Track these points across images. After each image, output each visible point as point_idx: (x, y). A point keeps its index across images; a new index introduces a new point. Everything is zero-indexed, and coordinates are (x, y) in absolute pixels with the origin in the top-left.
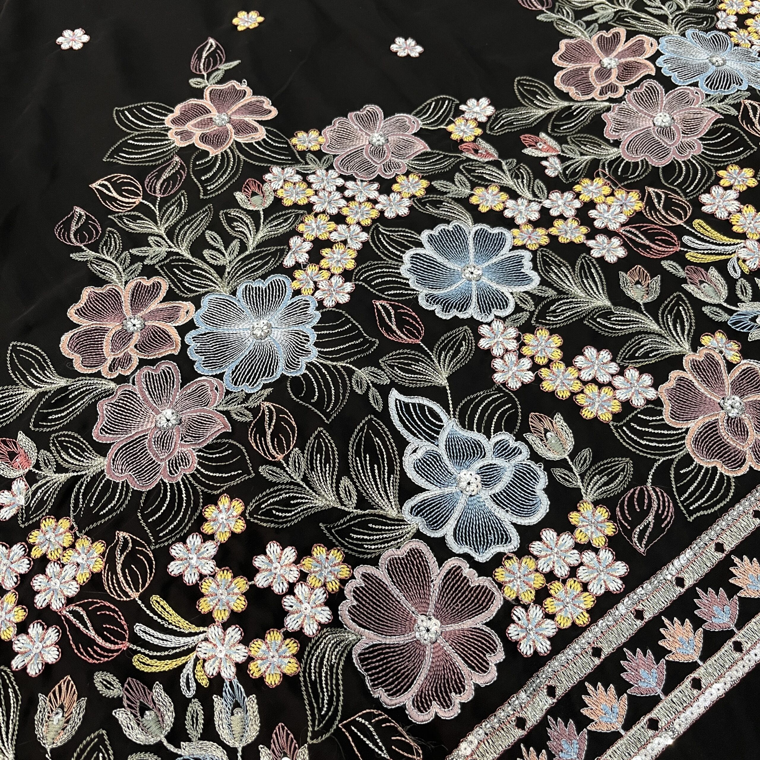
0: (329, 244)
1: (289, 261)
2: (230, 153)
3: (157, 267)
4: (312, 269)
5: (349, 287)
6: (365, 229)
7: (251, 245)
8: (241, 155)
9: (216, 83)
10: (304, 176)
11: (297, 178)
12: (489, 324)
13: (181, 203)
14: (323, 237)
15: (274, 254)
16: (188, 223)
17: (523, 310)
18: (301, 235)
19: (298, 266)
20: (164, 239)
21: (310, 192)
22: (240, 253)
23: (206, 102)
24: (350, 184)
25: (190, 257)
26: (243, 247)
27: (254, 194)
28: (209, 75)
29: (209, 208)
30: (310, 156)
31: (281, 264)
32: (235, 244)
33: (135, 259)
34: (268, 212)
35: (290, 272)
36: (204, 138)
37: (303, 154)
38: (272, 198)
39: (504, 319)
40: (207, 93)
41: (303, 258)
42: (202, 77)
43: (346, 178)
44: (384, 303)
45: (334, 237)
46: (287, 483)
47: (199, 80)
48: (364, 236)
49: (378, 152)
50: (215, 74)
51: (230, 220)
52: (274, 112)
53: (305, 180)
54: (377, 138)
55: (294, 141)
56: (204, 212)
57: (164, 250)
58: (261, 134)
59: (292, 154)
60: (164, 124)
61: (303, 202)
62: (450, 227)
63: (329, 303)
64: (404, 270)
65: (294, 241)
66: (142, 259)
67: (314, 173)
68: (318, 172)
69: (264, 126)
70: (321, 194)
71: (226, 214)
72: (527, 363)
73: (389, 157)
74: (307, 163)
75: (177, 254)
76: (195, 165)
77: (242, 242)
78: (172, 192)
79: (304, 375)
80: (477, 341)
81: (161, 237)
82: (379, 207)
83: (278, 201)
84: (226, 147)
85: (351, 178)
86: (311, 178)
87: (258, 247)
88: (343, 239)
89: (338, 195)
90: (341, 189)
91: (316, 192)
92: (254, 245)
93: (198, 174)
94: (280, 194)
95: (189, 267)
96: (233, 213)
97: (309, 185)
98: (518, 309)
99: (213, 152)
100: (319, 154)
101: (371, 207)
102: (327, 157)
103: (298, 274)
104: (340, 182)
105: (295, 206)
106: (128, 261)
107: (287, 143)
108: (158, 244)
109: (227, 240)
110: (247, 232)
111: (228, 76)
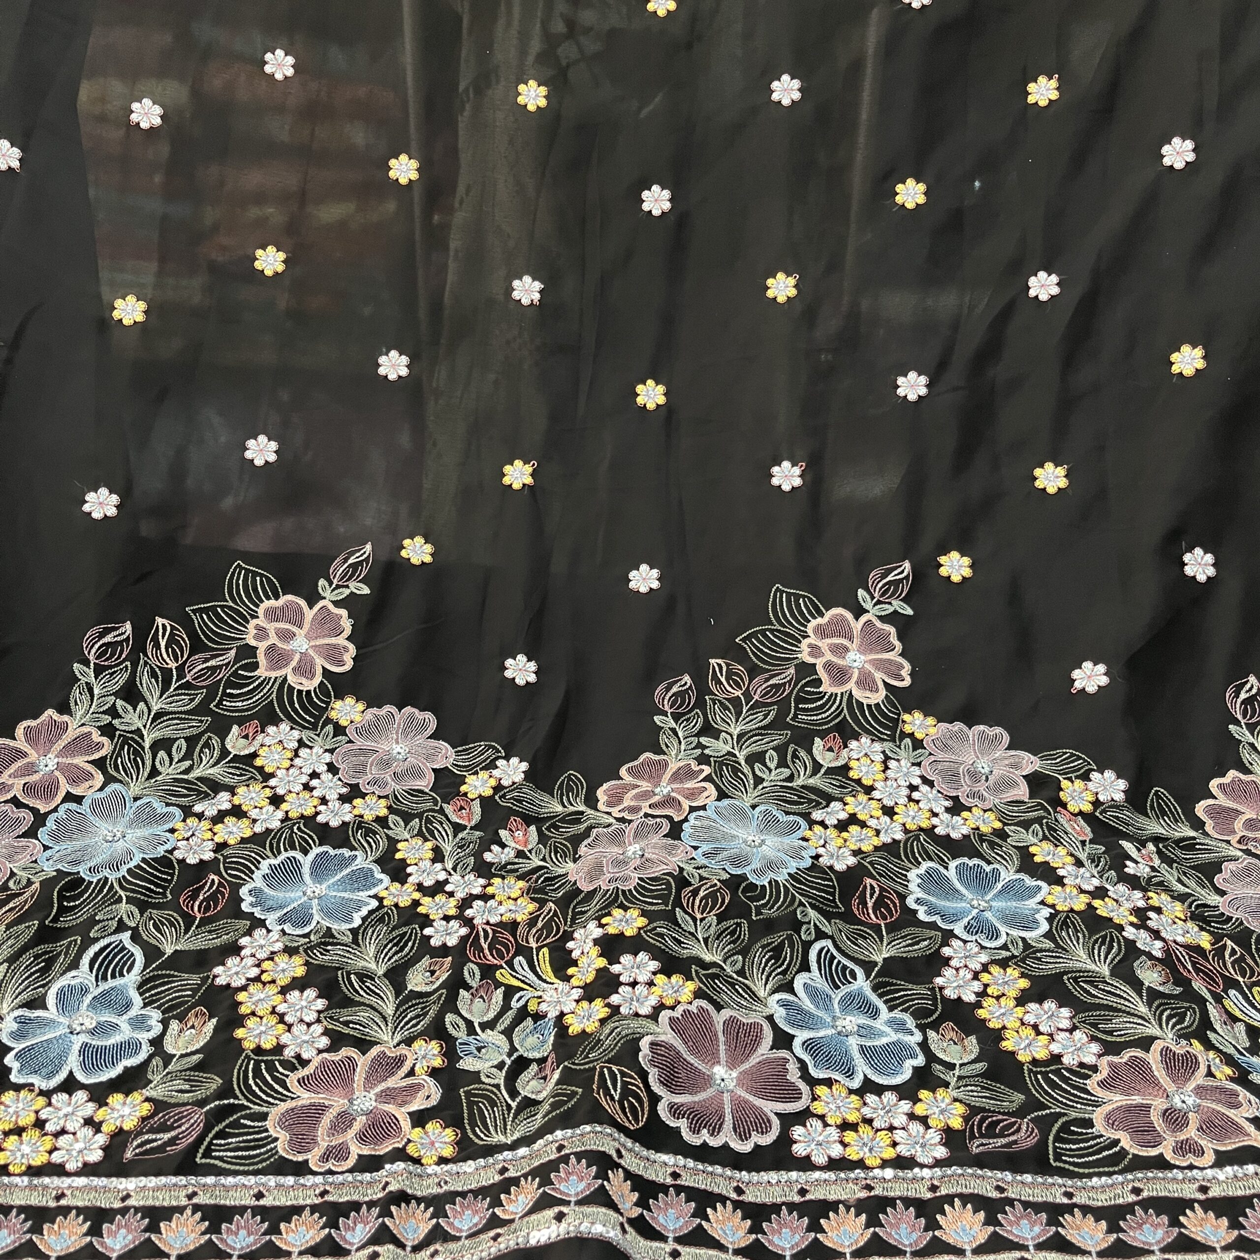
0: (863, 825)
1: (817, 815)
2: (838, 698)
3: (712, 759)
4: (832, 833)
5: (852, 861)
6: (906, 831)
7: (799, 782)
8: (845, 709)
9: (878, 616)
10: (887, 758)
11: (879, 758)
12: (965, 942)
13: (768, 714)
14: (861, 817)
15: (810, 801)
16: (761, 735)
17: (1008, 950)
18: (845, 804)
19: (822, 824)
20: (732, 739)
21: (881, 776)
22: (783, 780)
23: (857, 626)
24: (924, 788)
25: (743, 763)
26: (791, 778)
27: (830, 749)
28: (879, 602)
29: (787, 734)
30: (908, 741)
31: (810, 813)
32: (786, 772)
33: (700, 745)
34: (830, 771)
35: (811, 823)
36: (828, 666)
37: (903, 735)
38: (843, 763)
39: (983, 948)
40: (864, 619)
41: (831, 821)
42: (873, 598)
43: (925, 781)
44: (874, 883)
45: (872, 823)
46: (689, 932)
47: (868, 597)
48: (899, 836)
49: (974, 775)
50: (883, 606)
51: (795, 756)
52: (907, 682)
53: (885, 762)
54: (983, 766)
55: (906, 717)
56: (780, 735)
57: (728, 748)
58: (878, 697)
59: (894, 729)
60: (806, 626)
61: (867, 782)
62: (988, 868)
63: (824, 861)
64: (912, 875)
65: (835, 805)
66: (704, 747)
67: (898, 760)
68: (903, 762)
69: (887, 690)
70: (889, 783)
71: (796, 750)
72: (977, 986)
73: (981, 788)
74: (899, 747)
75: (735, 756)
76: (802, 689)
77: (792, 775)
78: (769, 701)
80: (942, 946)
81: (731, 736)
82: (935, 821)
83: (846, 768)
84: (838, 690)
85: (930, 783)
86: (892, 764)
87: (803, 787)
88: (878, 828)
89: (905, 792)
90: (913, 788)
91: (886, 779)
92: (803, 783)
93: (799, 700)
94: (853, 764)
95: (736, 771)
96: (802, 754)
97: (887, 768)
98: (1005, 947)
99: (827, 687)
100: (918, 744)
101: (928, 816)
102: (924, 751)
103: (818, 829)
104: (917, 781)
105: (858, 782)
106: (693, 746)
107: (899, 715)
108: (726, 742)
109: (782, 764)
110: (802, 774)
111: (892, 618)
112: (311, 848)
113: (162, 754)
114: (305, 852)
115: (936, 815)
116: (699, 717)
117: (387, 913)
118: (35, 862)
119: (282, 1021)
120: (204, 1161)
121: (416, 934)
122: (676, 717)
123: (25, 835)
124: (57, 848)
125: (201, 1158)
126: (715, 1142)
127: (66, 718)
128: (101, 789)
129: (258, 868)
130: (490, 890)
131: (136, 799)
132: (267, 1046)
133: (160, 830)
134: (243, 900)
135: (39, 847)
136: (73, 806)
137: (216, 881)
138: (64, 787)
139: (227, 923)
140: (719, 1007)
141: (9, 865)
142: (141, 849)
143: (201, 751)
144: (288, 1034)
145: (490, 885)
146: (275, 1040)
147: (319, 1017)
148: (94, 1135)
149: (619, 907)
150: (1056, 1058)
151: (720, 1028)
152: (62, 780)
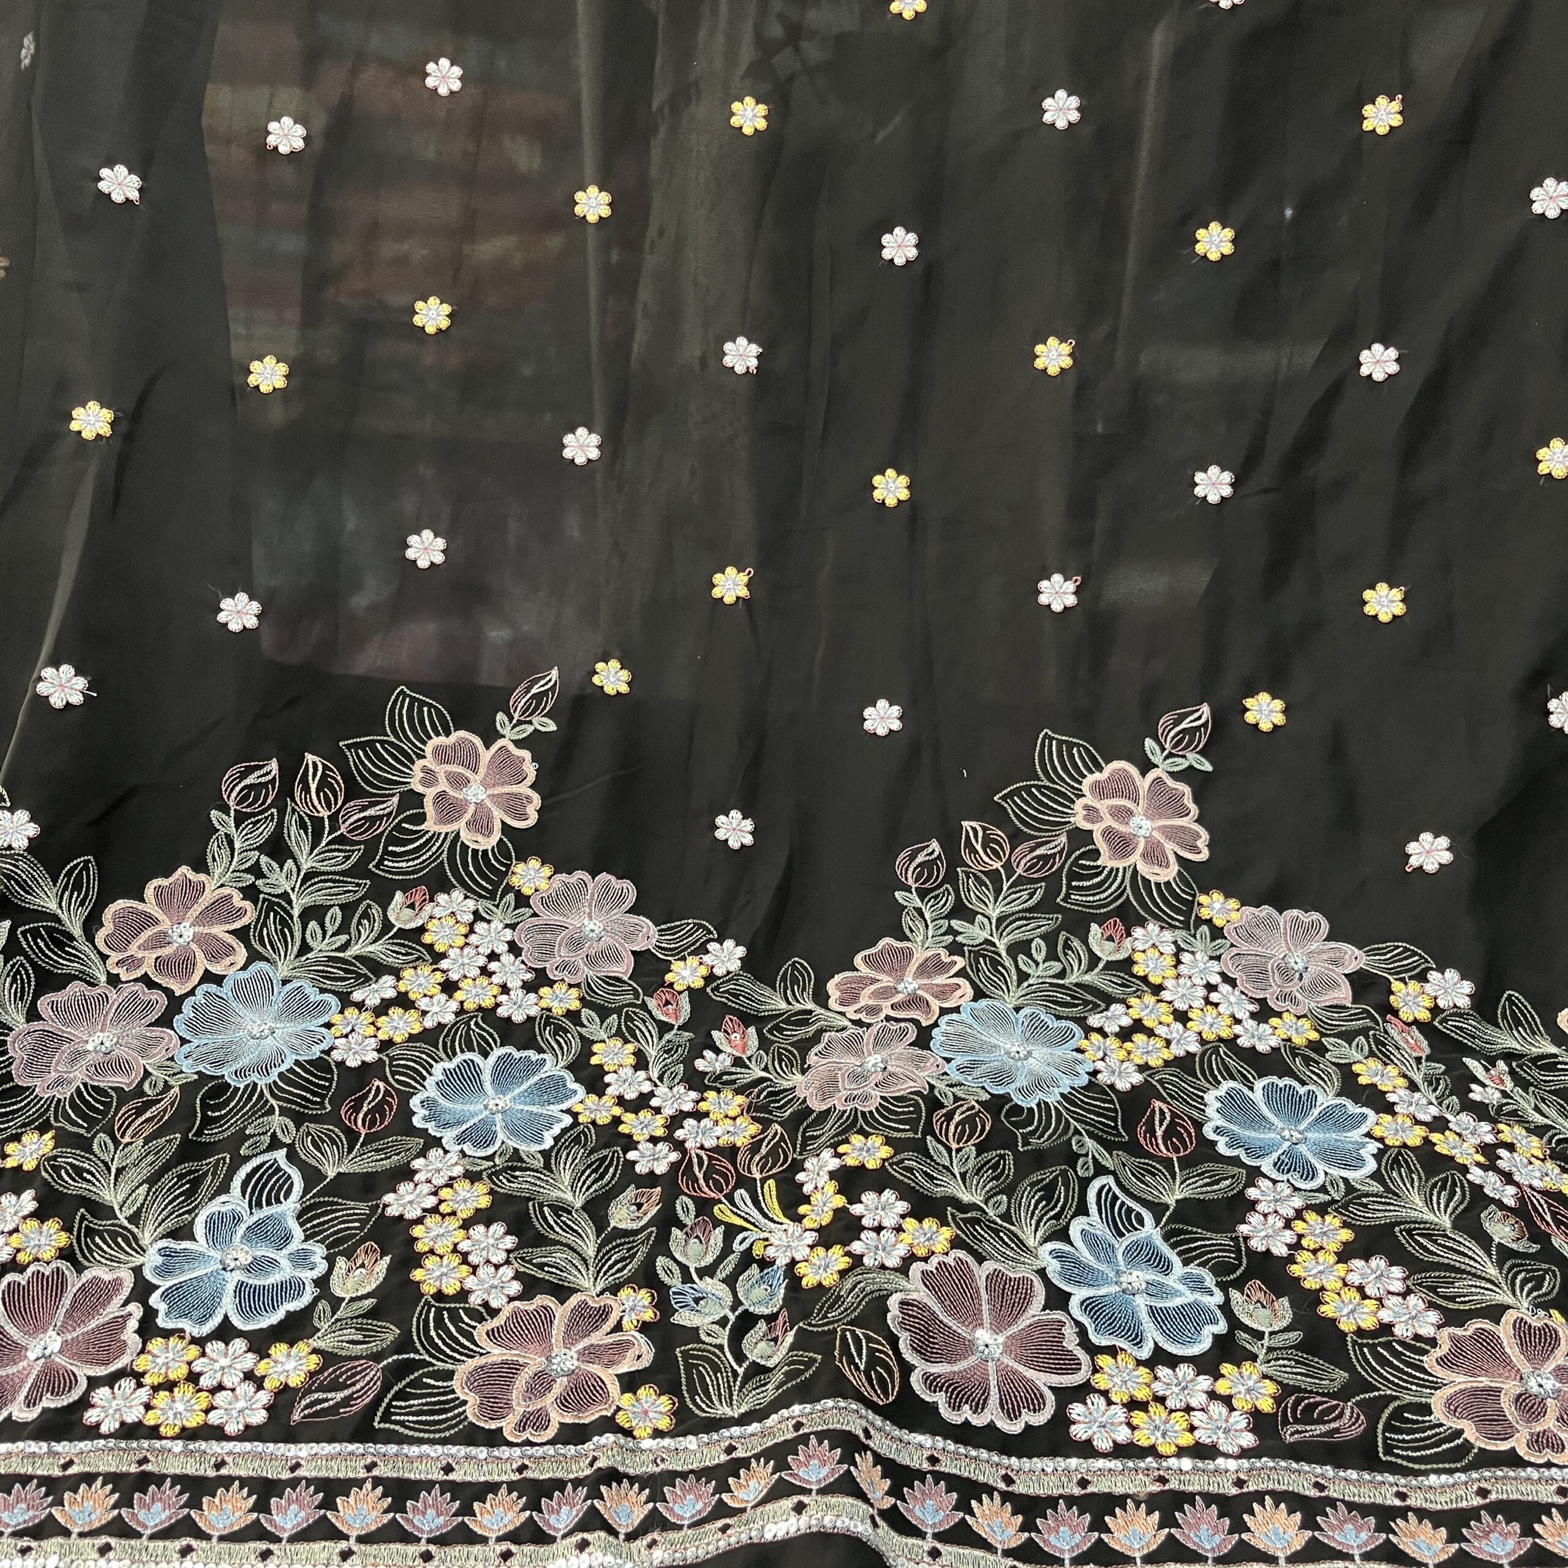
0: (1150, 1033)
1: (1094, 1021)
2: (1120, 874)
3: (966, 948)
4: (1112, 1043)
5: (1137, 1078)
6: (1203, 1042)
7: (1071, 979)
8: (1128, 888)
9: (1169, 772)
10: (1179, 950)
11: (1170, 949)
12: (1275, 1182)
13: (1034, 893)
14: (1147, 1023)
15: (1086, 1003)
16: (1026, 919)
17: (1327, 1193)
18: (1129, 1007)
19: (1100, 1031)
20: (991, 923)
21: (1172, 972)
22: (1053, 977)
23: (1144, 784)
24: (1225, 988)
25: (1004, 954)
26: (1062, 974)
27: (1110, 939)
28: (1171, 755)
29: (1057, 919)
30: (1205, 929)
31: (1085, 1018)
32: (1057, 967)
33: (951, 931)
34: (1110, 966)
35: (1088, 1030)
36: (1108, 833)
37: (1200, 921)
38: (1126, 955)
39: (1296, 1189)
40: (1152, 775)
41: (1112, 1028)
42: (1163, 749)
43: (1227, 979)
44: (1164, 1107)
45: (1161, 1031)
46: (943, 1166)
47: (1157, 748)
48: (1194, 1048)
49: (1286, 973)
50: (1176, 759)
51: (1067, 946)
52: (1204, 855)
53: (1176, 955)
54: (1297, 961)
55: (1203, 899)
56: (1049, 919)
57: (985, 935)
58: (1169, 873)
59: (1188, 914)
60: (1080, 783)
61: (1154, 979)
62: (1302, 1090)
63: (1103, 1078)
64: (1210, 1097)
65: (1117, 1008)
66: (956, 933)
67: (1193, 953)
68: (1199, 956)
69: (1180, 865)
70: (1181, 981)
71: (1068, 939)
72: (1289, 1237)
73: (1294, 988)
74: (1194, 936)
75: (994, 945)
76: (1075, 863)
77: (1064, 970)
78: (1035, 876)
79: (1031, 1110)
80: (1246, 1186)
81: (989, 919)
82: (1238, 1029)
83: (1129, 962)
84: (1120, 864)
85: (1231, 982)
86: (1186, 957)
87: (1077, 985)
88: (1169, 1037)
89: (1202, 992)
90: (1211, 988)
91: (1178, 976)
92: (1076, 980)
93: (1073, 876)
94: (1138, 957)
95: (995, 964)
96: (1076, 943)
97: (1179, 962)
98: (1323, 1189)
99: (1106, 860)
100: (1217, 933)
101: (1229, 1023)
102: (1224, 941)
103: (1095, 1037)
104: (1215, 979)
105: (1144, 979)
106: (942, 930)
107: (1194, 896)
108: (982, 927)
109: (1052, 956)
110: (1076, 968)
111: (1188, 775)
112: (492, 1049)
113: (313, 925)
114: (485, 1055)
115: (1238, 1022)
116: (949, 894)
117: (583, 1132)
118: (172, 1059)
119: (465, 1261)
120: (382, 1425)
121: (618, 1158)
122: (922, 894)
123: (157, 1023)
124: (196, 1042)
125: (379, 1423)
126: (978, 1421)
127: (202, 877)
128: (244, 968)
129: (431, 1075)
130: (703, 1106)
131: (285, 982)
132: (450, 1290)
133: (314, 1024)
134: (414, 1113)
135: (176, 1040)
136: (212, 988)
137: (382, 1089)
138: (202, 964)
139: (396, 1141)
140: (980, 1259)
141: (143, 1062)
142: (293, 1049)
143: (359, 923)
144: (472, 1277)
145: (703, 1099)
146: (458, 1284)
147: (508, 1257)
148: (256, 1392)
149: (857, 1133)
150: (1386, 1328)
151: (982, 1284)
152: (200, 956)
